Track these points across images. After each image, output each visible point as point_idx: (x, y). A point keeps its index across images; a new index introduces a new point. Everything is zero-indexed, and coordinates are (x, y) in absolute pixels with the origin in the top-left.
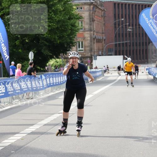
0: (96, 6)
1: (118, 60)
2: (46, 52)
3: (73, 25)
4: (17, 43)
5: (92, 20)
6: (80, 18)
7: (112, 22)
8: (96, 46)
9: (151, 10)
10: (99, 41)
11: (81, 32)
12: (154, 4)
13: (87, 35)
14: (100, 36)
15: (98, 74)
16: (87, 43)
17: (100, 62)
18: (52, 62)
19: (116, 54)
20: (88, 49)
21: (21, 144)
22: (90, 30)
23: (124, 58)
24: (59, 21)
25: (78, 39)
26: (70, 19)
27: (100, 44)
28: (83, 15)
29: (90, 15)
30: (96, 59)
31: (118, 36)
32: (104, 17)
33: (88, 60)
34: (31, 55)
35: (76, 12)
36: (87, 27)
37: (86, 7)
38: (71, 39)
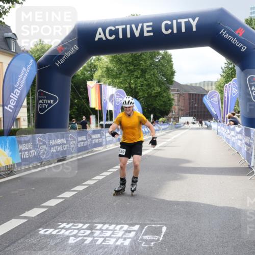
0: (180, 95)
1: (190, 119)
2: (158, 115)
3: (171, 103)
4: (145, 110)
5: (179, 101)
6: (173, 100)
7: (187, 102)
8: (180, 112)
9: (207, 96)
10: (182, 110)
11: (173, 106)
12: (208, 94)
13: (177, 107)
14: (183, 108)
15: (182, 125)
16: (176, 111)
17: (183, 120)
18: (161, 119)
19: (189, 116)
20: (177, 114)
21: (150, 154)
22: (178, 105)
23: (193, 118)
24: (164, 101)
25: (173, 109)
26: (169, 100)
27: (182, 112)
28: (175, 99)
29: (178, 99)
30: (180, 118)
31: (190, 108)
32: (184, 99)
33: (177, 119)
34: (152, 116)
35: (172, 97)
36: (176, 104)
37: (176, 95)
38: (169, 109)
